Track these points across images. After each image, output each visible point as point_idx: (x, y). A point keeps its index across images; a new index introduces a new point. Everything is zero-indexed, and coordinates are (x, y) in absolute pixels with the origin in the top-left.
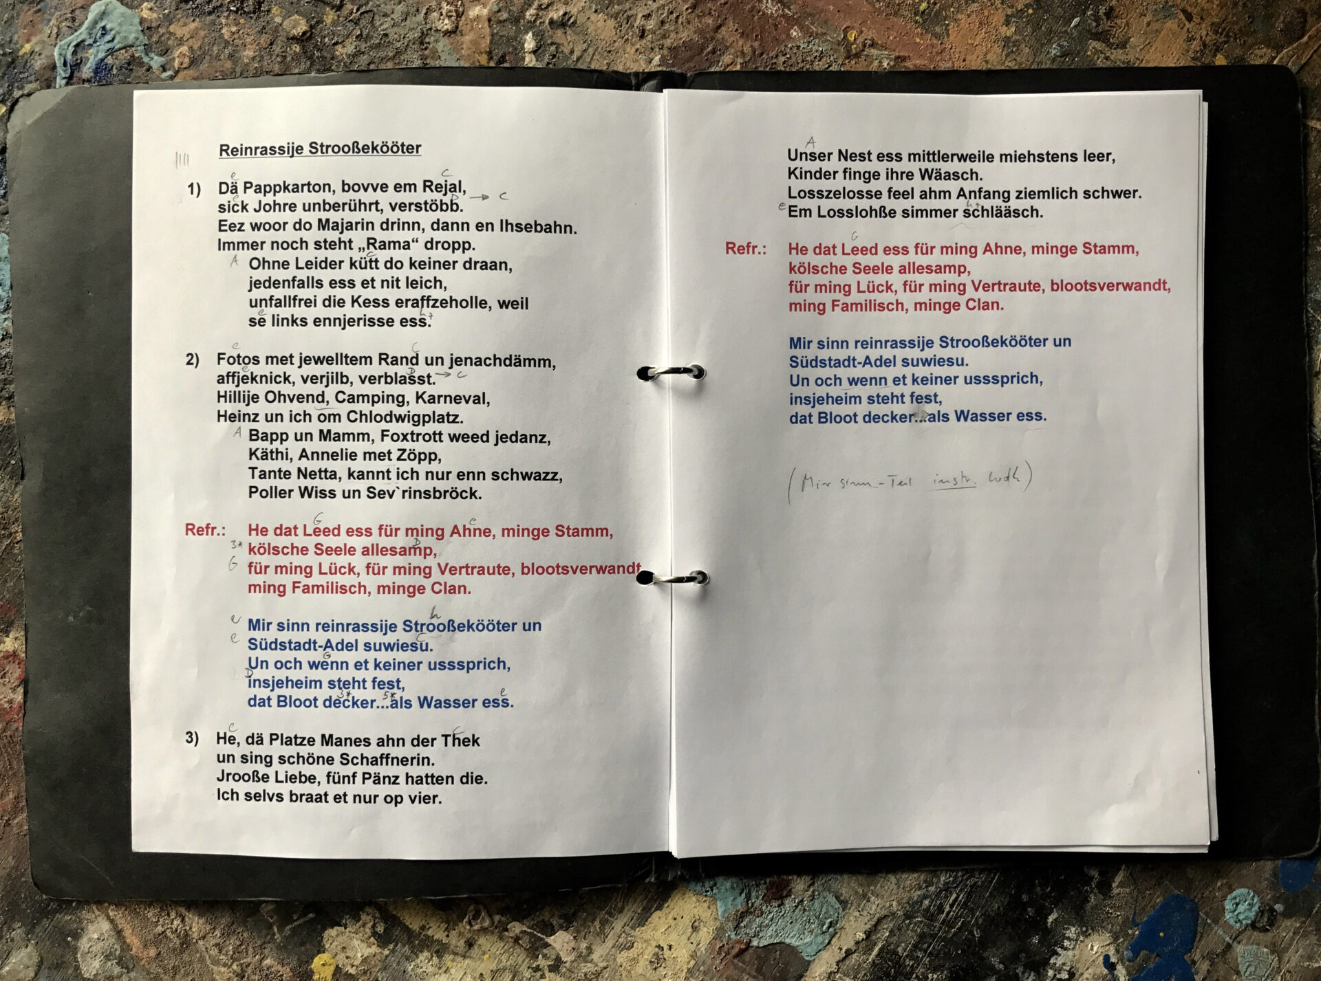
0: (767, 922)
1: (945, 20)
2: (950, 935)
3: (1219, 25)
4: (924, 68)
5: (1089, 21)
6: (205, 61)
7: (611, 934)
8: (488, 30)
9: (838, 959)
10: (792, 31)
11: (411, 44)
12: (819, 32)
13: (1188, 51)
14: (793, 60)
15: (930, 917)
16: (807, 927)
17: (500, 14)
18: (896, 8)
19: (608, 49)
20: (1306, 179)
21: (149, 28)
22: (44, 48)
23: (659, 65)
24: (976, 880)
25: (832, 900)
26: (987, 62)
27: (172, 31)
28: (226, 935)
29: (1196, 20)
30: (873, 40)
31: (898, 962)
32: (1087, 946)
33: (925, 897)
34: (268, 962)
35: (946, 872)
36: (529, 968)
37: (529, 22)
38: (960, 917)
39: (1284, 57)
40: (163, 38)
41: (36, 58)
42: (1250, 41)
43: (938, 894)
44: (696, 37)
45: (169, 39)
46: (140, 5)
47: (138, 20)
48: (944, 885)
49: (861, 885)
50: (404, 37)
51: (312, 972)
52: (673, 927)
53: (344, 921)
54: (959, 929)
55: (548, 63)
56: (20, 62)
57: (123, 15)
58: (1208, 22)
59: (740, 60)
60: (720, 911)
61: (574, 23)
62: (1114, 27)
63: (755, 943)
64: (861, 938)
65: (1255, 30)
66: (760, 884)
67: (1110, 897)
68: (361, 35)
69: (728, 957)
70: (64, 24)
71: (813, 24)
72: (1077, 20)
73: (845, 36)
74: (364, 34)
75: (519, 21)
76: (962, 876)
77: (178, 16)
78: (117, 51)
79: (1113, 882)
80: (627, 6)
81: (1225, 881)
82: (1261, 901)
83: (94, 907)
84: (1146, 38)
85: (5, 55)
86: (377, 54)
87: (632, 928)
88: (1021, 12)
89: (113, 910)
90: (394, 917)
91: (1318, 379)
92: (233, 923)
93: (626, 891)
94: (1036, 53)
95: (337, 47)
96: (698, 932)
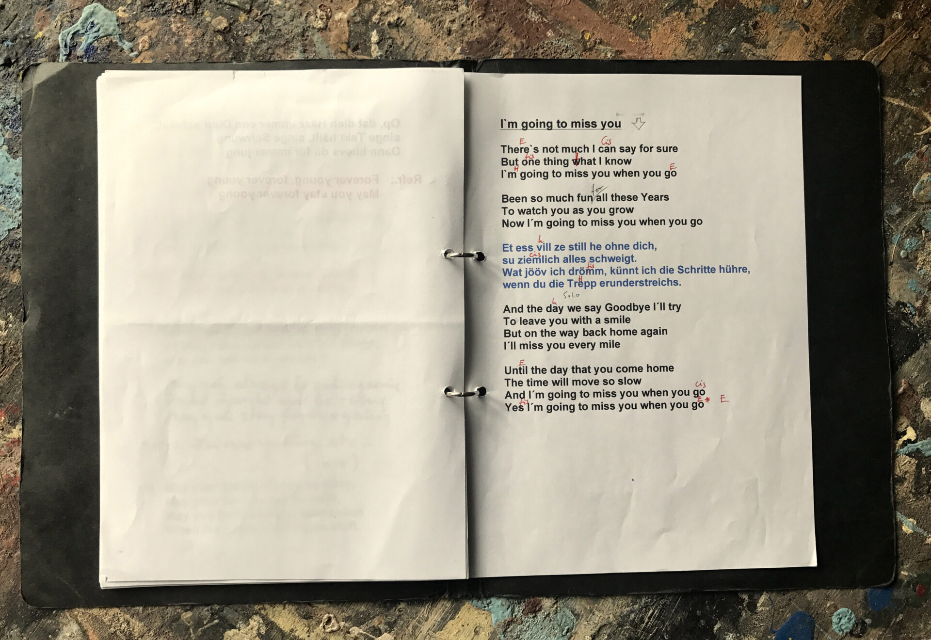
0: (525, 628)
1: (648, 27)
2: (648, 638)
3: (827, 34)
4: (634, 58)
5: (742, 30)
6: (159, 46)
7: (419, 636)
8: (347, 29)
10: (548, 33)
11: (296, 37)
12: (566, 33)
13: (806, 51)
14: (549, 51)
15: (635, 625)
16: (552, 631)
17: (355, 18)
18: (616, 19)
19: (426, 42)
20: (883, 134)
21: (123, 23)
22: (51, 35)
23: (460, 54)
25: (568, 613)
26: (675, 55)
27: (138, 25)
28: (158, 634)
29: (812, 31)
30: (601, 40)
33: (632, 612)
35: (646, 595)
37: (375, 23)
38: (655, 626)
39: (870, 56)
40: (132, 30)
41: (46, 41)
42: (847, 45)
43: (640, 610)
44: (484, 36)
45: (135, 31)
46: (117, 8)
47: (115, 18)
48: (644, 604)
49: (588, 603)
50: (292, 32)
52: (462, 631)
53: (238, 625)
54: (655, 634)
55: (387, 51)
56: (35, 44)
57: (106, 14)
58: (820, 32)
59: (513, 51)
60: (494, 620)
61: (405, 24)
62: (758, 34)
65: (850, 38)
66: (521, 602)
67: (756, 613)
68: (263, 30)
70: (65, 19)
71: (561, 28)
72: (734, 29)
73: (583, 36)
74: (265, 29)
75: (368, 23)
76: (656, 598)
77: (142, 16)
78: (101, 38)
79: (758, 602)
80: (439, 14)
81: (832, 603)
82: (856, 616)
83: (68, 615)
84: (779, 42)
85: (25, 38)
86: (274, 42)
87: (434, 632)
88: (698, 23)
89: (80, 616)
90: (272, 623)
91: (892, 267)
92: (162, 626)
93: (430, 606)
94: (707, 49)
95: (247, 37)
96: (478, 635)
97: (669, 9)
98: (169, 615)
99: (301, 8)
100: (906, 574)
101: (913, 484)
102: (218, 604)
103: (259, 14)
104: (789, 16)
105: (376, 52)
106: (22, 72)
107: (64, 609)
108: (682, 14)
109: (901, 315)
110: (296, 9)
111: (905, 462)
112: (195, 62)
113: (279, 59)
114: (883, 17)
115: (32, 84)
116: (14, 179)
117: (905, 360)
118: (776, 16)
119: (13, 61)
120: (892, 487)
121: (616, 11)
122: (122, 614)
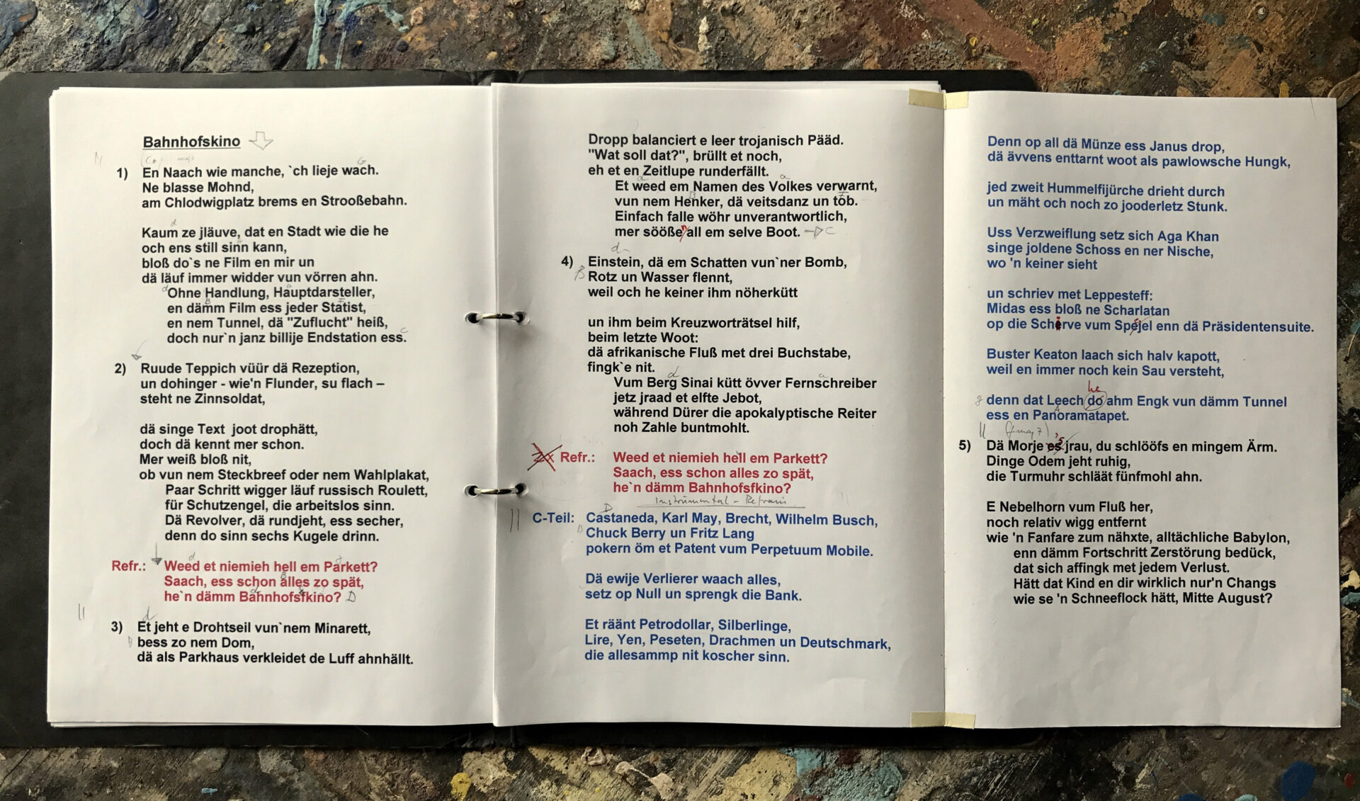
0: (837, 782)
1: (1053, 35)
3: (1285, 57)
4: (1031, 73)
5: (1175, 45)
6: (435, 20)
7: (704, 780)
8: (670, 13)
10: (923, 33)
11: (605, 19)
12: (946, 36)
13: (1257, 77)
14: (923, 57)
15: (977, 792)
16: (871, 790)
18: (1012, 21)
19: (768, 36)
23: (810, 53)
24: (1019, 764)
25: (894, 768)
26: (1085, 72)
29: (1266, 51)
30: (990, 46)
33: (974, 774)
34: (415, 775)
35: (994, 755)
37: (705, 8)
38: (1003, 794)
39: (1340, 89)
42: (1311, 73)
43: (985, 774)
44: (842, 32)
48: (991, 766)
49: (920, 759)
50: (600, 13)
51: (451, 788)
52: (757, 779)
55: (718, 44)
58: (1276, 53)
59: (877, 54)
60: (799, 768)
61: (743, 12)
62: (1195, 52)
65: (1315, 64)
66: (834, 750)
67: (1133, 791)
68: (565, 8)
71: (941, 29)
72: (1164, 43)
73: (968, 41)
75: (696, 7)
76: (1007, 760)
78: (365, 6)
79: (1137, 777)
81: (1234, 787)
84: (1223, 64)
86: (577, 24)
87: (723, 777)
88: (1117, 34)
91: (1347, 363)
94: (1127, 67)
95: (544, 16)
96: (778, 785)
97: (1082, 12)
100: (1332, 757)
101: (1351, 644)
104: (1238, 31)
108: (1097, 19)
109: (1354, 426)
111: (1344, 615)
117: (1355, 484)
118: (1220, 29)
119: (257, 29)
121: (1013, 11)
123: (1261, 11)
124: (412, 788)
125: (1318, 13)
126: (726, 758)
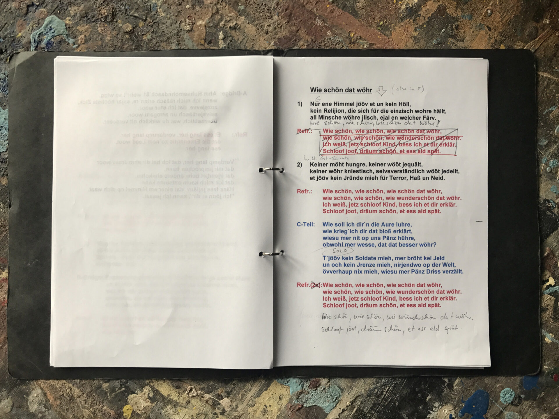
0: (310, 397)
1: (390, 29)
2: (386, 404)
3: (502, 33)
4: (381, 48)
5: (449, 30)
6: (91, 41)
7: (246, 400)
8: (204, 30)
9: (339, 413)
10: (328, 32)
11: (173, 35)
12: (339, 33)
13: (489, 43)
14: (328, 44)
15: (378, 396)
16: (327, 399)
17: (209, 24)
18: (370, 24)
19: (253, 39)
20: (537, 96)
21: (69, 28)
22: (26, 35)
23: (273, 46)
24: (397, 381)
25: (337, 388)
26: (407, 46)
27: (78, 29)
28: (88, 396)
29: (493, 31)
30: (360, 36)
31: (364, 415)
32: (443, 410)
33: (376, 388)
34: (105, 408)
35: (385, 378)
36: (212, 413)
37: (221, 27)
38: (390, 397)
39: (529, 46)
40: (74, 32)
41: (23, 38)
42: (515, 40)
43: (381, 387)
44: (288, 35)
45: (76, 32)
46: (65, 18)
47: (64, 25)
48: (384, 383)
49: (349, 382)
50: (171, 33)
51: (123, 413)
52: (271, 398)
53: (137, 392)
54: (390, 402)
55: (229, 44)
56: (16, 41)
57: (58, 22)
58: (497, 31)
59: (306, 44)
60: (291, 391)
61: (240, 28)
62: (459, 33)
63: (305, 405)
64: (349, 404)
65: (517, 35)
66: (308, 381)
67: (453, 390)
68: (153, 31)
69: (294, 411)
70: (34, 25)
71: (336, 30)
72: (444, 30)
73: (349, 35)
74: (155, 31)
75: (217, 27)
76: (391, 380)
77: (81, 23)
78: (55, 36)
79: (454, 384)
80: (261, 21)
81: (500, 385)
82: (515, 393)
83: (35, 383)
84: (472, 38)
85: (11, 37)
86: (160, 39)
87: (255, 398)
88: (421, 27)
89: (42, 385)
90: (157, 391)
91: (541, 178)
92: (91, 391)
93: (252, 382)
94: (427, 43)
95: (143, 36)
96: (281, 400)
97: (403, 17)
98: (95, 385)
99: (176, 18)
100: (547, 367)
101: (552, 312)
102: (124, 379)
103: (151, 22)
104: (479, 22)
105: (222, 45)
106: (9, 58)
107: (33, 380)
108: (411, 20)
109: (546, 208)
110: (174, 19)
111: (548, 299)
112: (113, 51)
113: (163, 49)
114: (538, 22)
115: (15, 64)
116: (4, 122)
117: (549, 235)
118: (470, 21)
119: (4, 51)
120: (539, 315)
121: (370, 19)
122: (67, 384)
123: (489, 11)
124: (104, 415)
125: (517, 10)
126: (255, 389)
